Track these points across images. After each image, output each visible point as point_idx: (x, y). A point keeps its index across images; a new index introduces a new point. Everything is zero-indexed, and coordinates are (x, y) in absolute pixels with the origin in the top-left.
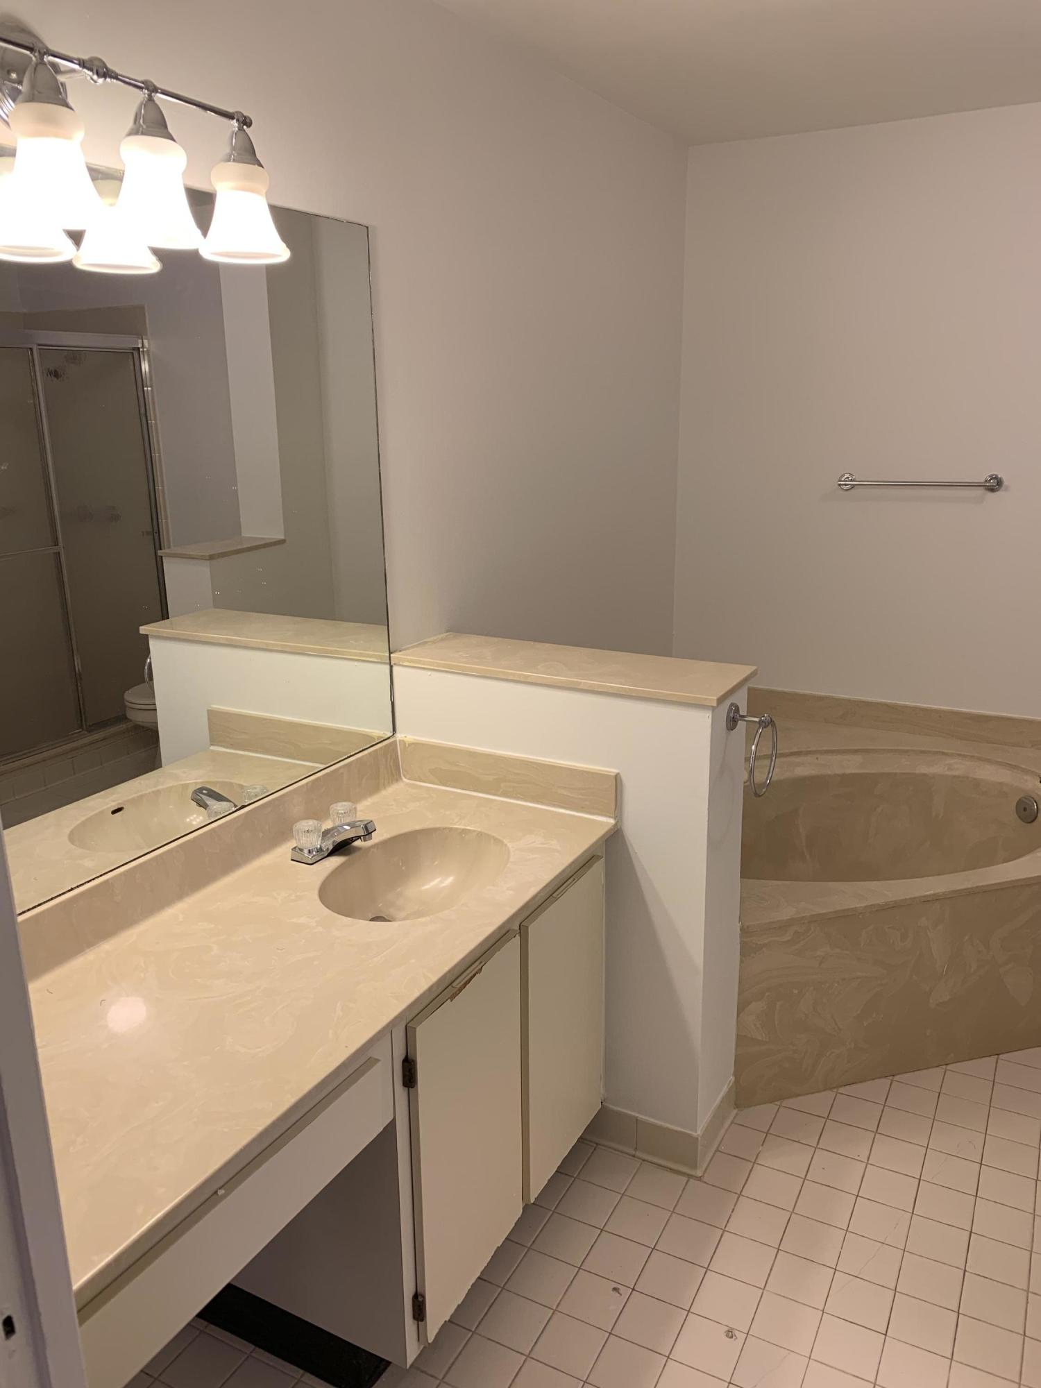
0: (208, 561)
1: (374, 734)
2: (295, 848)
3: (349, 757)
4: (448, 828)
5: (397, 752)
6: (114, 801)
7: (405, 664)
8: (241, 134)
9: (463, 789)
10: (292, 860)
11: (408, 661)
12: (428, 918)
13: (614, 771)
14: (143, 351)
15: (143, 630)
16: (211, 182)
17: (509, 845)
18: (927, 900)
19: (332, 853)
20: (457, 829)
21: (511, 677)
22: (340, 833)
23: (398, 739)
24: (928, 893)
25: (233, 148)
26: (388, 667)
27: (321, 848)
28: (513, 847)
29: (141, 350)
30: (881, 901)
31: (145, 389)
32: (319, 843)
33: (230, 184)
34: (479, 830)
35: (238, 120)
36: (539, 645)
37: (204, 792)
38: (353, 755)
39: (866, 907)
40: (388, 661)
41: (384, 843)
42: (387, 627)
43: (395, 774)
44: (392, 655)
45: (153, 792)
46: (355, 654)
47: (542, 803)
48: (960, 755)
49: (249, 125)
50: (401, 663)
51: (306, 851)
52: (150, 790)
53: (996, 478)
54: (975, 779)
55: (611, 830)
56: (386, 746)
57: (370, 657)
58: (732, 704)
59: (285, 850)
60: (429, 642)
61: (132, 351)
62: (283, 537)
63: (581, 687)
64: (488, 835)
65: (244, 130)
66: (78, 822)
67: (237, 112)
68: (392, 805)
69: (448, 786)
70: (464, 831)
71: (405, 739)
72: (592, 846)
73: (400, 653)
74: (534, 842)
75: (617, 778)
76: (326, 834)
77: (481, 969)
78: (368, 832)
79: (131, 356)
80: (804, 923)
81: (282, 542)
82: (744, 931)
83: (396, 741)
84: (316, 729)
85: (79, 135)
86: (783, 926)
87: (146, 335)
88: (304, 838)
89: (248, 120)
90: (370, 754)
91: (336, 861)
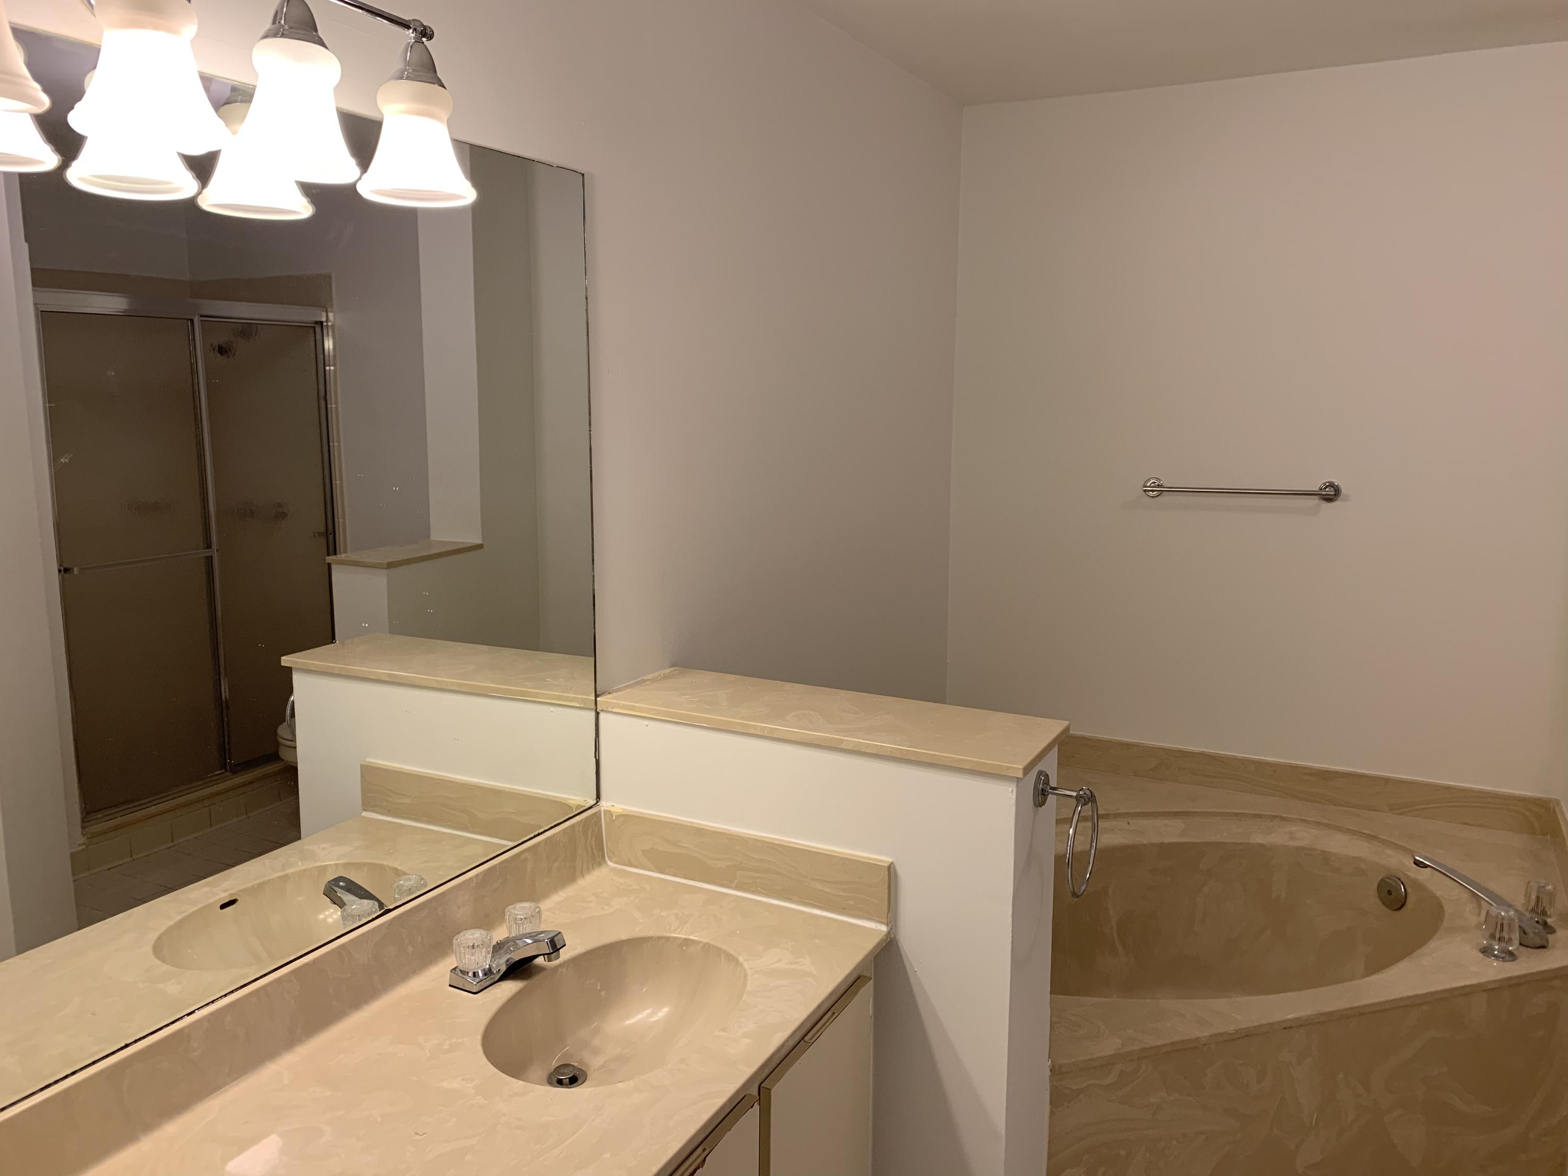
0: (385, 570)
1: (571, 802)
2: (455, 969)
3: (535, 836)
4: (664, 937)
5: (601, 826)
6: (225, 891)
7: (614, 711)
8: (418, 45)
9: (685, 878)
10: (450, 986)
11: (619, 707)
12: (631, 1083)
13: (886, 859)
14: (327, 325)
15: (286, 661)
16: (377, 106)
17: (746, 965)
18: (1289, 1027)
19: (505, 977)
20: (676, 938)
21: (752, 731)
22: (517, 948)
23: (602, 809)
24: (1289, 1017)
25: (408, 64)
26: (593, 714)
27: (490, 969)
28: (751, 969)
29: (325, 324)
30: (1230, 1028)
31: (327, 368)
32: (488, 962)
33: (402, 106)
34: (705, 941)
35: (415, 30)
36: (788, 686)
37: (341, 884)
38: (542, 833)
39: (1211, 1036)
40: (593, 707)
41: (576, 961)
42: (594, 658)
43: (597, 856)
44: (598, 699)
45: (279, 877)
46: (552, 697)
47: (790, 900)
48: (1302, 820)
49: (430, 37)
50: (610, 710)
51: (471, 974)
52: (275, 875)
53: (1332, 485)
54: (1324, 852)
55: (882, 941)
56: (586, 819)
57: (571, 701)
58: (1041, 773)
59: (441, 970)
60: (648, 680)
61: (313, 325)
62: (480, 542)
63: (843, 746)
64: (719, 949)
65: (423, 43)
66: (172, 923)
67: (414, 20)
68: (590, 902)
69: (666, 874)
70: (686, 941)
71: (612, 809)
72: (858, 966)
73: (610, 696)
74: (780, 960)
75: (891, 869)
76: (498, 948)
77: (704, 1160)
78: (555, 946)
79: (312, 331)
80: (1132, 1060)
81: (480, 547)
82: (1056, 1072)
83: (600, 811)
84: (498, 793)
85: (190, 30)
86: (1106, 1064)
87: (331, 306)
88: (467, 956)
89: (428, 31)
90: (564, 830)
91: (510, 987)
